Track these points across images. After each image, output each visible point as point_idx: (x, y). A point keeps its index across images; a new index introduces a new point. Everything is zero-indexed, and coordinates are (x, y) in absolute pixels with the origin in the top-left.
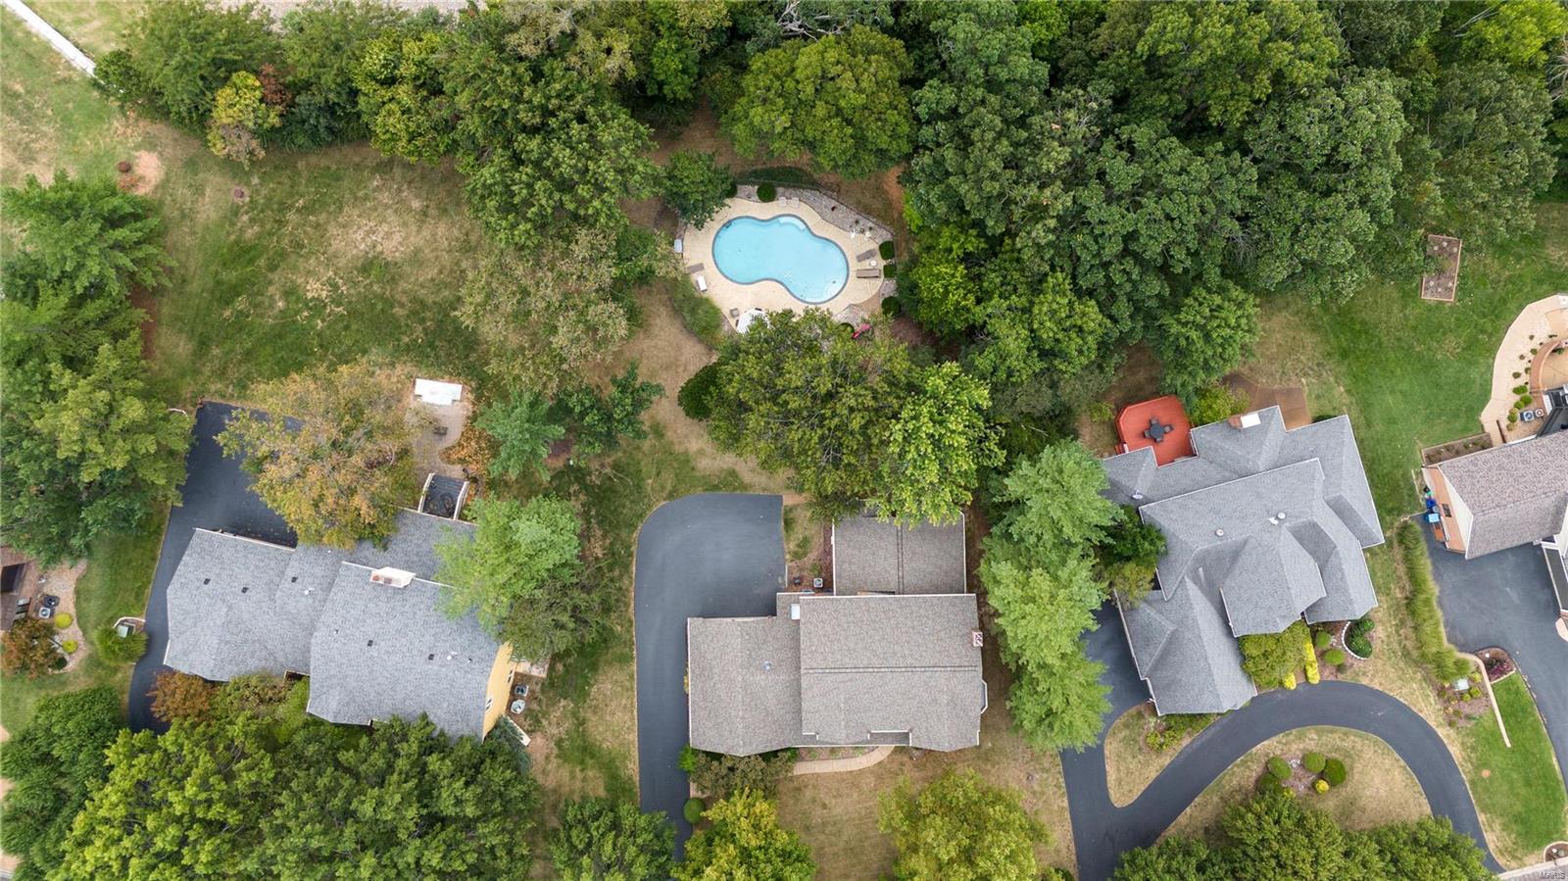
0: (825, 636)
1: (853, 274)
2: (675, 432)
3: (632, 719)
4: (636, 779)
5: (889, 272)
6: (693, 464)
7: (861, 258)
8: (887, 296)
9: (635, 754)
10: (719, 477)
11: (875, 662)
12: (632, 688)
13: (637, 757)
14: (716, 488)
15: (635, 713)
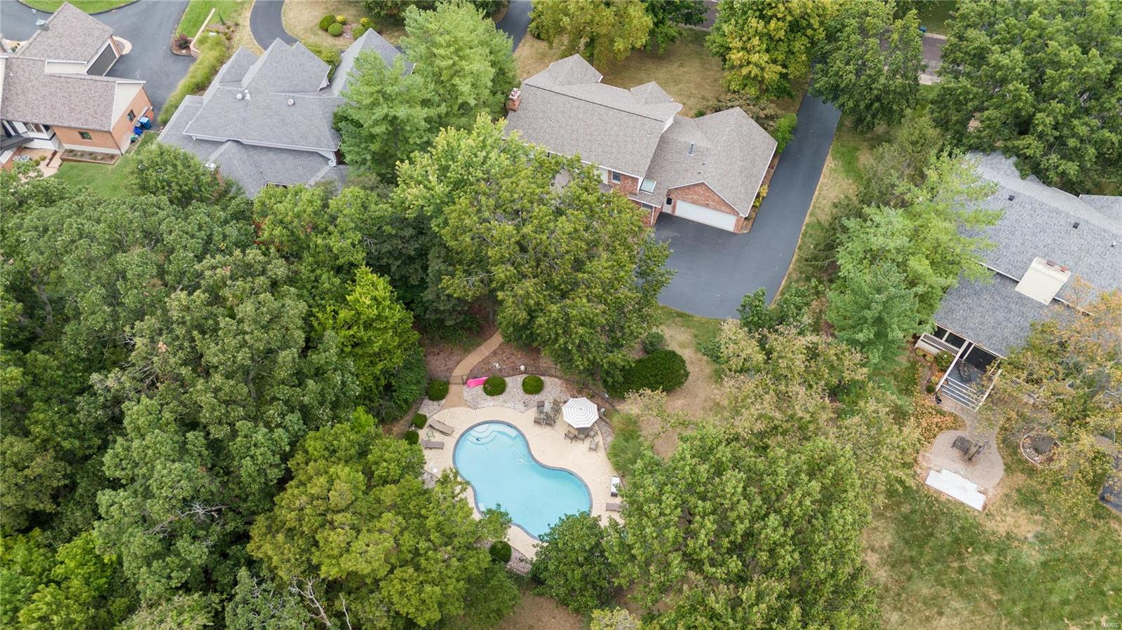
0: (635, 142)
1: (456, 435)
2: (701, 370)
3: (821, 190)
4: (829, 157)
5: (421, 421)
6: (695, 341)
7: (440, 446)
8: (435, 403)
9: (825, 170)
10: (674, 322)
11: (602, 110)
12: (814, 207)
13: (825, 167)
14: (679, 315)
15: (816, 193)
